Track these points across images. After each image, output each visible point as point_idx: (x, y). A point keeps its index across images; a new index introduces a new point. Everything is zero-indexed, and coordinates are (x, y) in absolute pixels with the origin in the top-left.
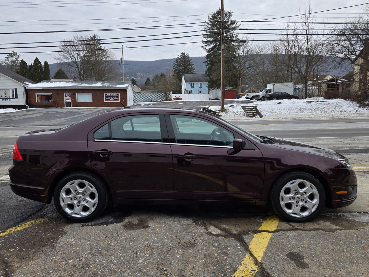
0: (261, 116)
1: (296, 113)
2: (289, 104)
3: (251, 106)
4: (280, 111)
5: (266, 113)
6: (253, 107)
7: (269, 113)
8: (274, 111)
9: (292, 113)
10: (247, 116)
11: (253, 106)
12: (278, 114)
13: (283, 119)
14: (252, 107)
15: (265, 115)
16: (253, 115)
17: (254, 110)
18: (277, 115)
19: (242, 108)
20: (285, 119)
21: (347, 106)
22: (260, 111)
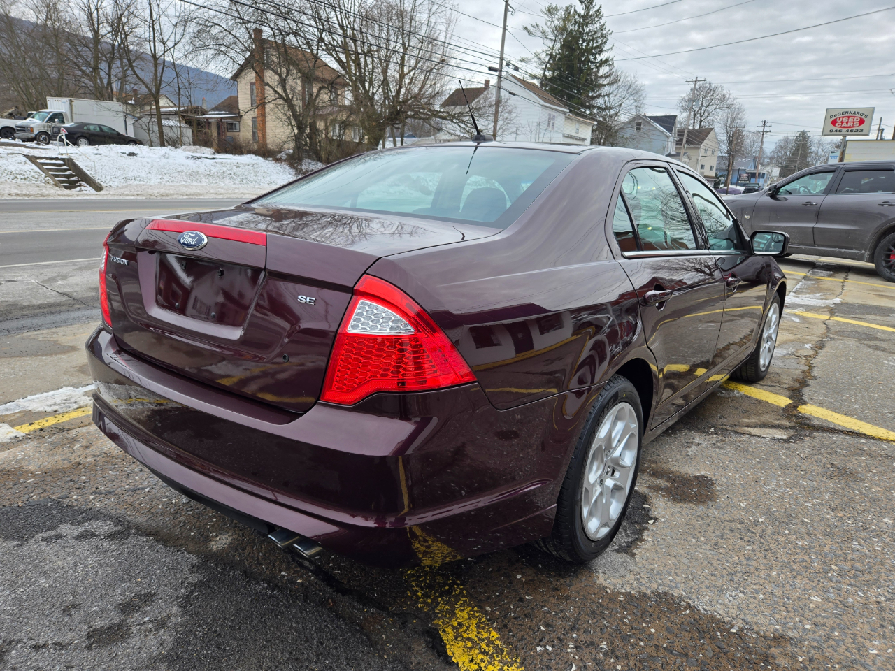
0: (98, 188)
1: (184, 183)
2: (158, 160)
3: (54, 156)
4: (143, 174)
5: (108, 178)
6: (63, 159)
7: (117, 180)
8: (129, 175)
9: (175, 183)
10: (56, 185)
11: (60, 157)
12: (143, 183)
13: (162, 196)
14: (56, 159)
15: (108, 185)
16: (72, 185)
17: (65, 167)
18: (141, 186)
19: (28, 162)
20: (167, 196)
21: (275, 172)
22: (88, 173)
